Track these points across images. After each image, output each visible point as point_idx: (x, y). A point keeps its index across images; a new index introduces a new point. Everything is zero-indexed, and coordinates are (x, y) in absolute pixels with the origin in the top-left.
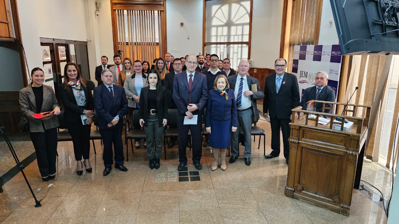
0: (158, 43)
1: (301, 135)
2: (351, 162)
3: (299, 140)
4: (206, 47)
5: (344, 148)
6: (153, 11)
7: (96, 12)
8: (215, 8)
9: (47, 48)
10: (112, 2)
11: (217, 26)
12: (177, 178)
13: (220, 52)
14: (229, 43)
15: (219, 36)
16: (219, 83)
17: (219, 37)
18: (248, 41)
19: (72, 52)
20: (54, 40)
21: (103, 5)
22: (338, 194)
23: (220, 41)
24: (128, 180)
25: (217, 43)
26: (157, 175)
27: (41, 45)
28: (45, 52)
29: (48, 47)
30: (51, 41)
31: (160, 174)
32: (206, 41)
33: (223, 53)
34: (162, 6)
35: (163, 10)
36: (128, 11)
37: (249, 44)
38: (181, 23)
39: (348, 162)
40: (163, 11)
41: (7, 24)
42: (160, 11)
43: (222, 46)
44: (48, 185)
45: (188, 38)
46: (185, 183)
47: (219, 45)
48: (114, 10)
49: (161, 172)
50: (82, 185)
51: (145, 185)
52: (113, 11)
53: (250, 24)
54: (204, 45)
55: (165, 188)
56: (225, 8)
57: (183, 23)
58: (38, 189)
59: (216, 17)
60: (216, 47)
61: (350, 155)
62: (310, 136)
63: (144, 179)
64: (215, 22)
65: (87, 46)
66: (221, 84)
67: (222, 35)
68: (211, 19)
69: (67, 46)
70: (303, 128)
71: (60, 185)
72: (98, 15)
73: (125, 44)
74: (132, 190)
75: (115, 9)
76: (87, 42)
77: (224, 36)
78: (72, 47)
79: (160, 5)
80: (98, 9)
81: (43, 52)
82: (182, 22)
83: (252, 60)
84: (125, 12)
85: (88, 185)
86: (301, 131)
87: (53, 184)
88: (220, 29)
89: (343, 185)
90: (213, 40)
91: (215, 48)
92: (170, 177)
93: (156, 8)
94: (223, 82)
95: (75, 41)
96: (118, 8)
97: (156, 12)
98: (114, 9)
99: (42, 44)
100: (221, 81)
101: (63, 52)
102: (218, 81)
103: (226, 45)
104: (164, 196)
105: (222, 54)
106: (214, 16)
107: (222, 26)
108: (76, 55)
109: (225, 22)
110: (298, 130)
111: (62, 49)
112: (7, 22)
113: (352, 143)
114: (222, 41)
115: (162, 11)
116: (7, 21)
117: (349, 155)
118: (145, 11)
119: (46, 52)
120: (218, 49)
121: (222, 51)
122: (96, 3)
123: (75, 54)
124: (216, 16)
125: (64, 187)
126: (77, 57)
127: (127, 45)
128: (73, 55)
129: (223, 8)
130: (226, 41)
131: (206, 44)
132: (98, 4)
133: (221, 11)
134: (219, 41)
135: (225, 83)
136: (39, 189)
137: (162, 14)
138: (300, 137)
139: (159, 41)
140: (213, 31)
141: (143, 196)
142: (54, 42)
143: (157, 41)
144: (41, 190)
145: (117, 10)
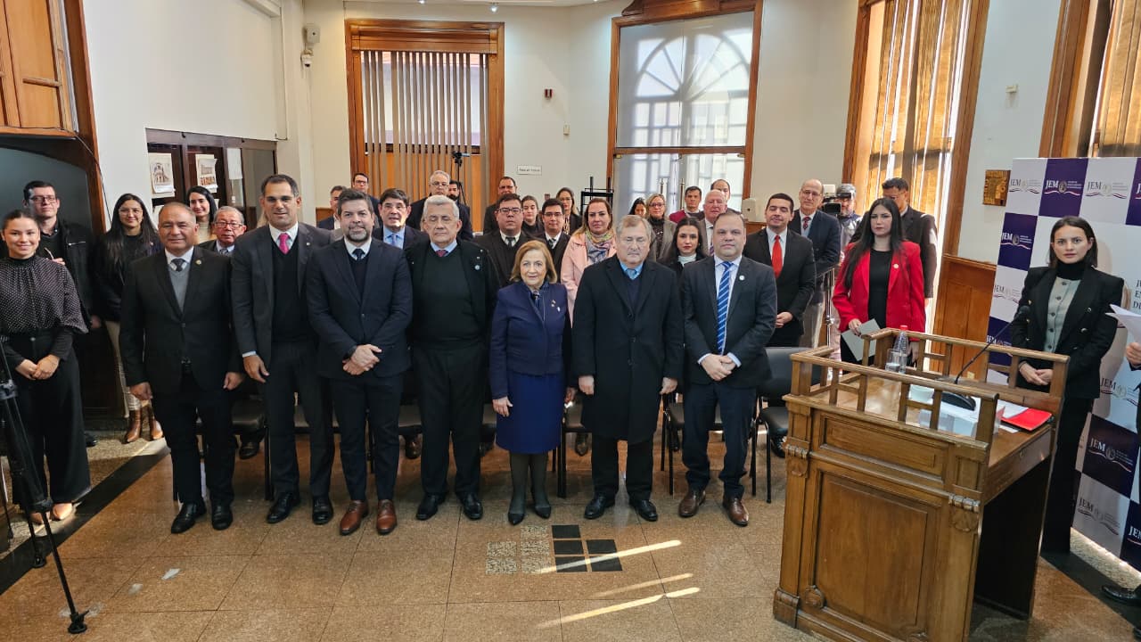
0: (478, 147)
1: (816, 433)
2: (961, 531)
3: (810, 450)
4: (617, 162)
5: (939, 483)
6: (465, 55)
7: (304, 56)
8: (645, 48)
9: (166, 159)
10: (350, 28)
11: (652, 101)
12: (549, 559)
13: (659, 177)
14: (684, 151)
15: (657, 128)
16: (528, 264)
17: (656, 133)
18: (744, 144)
19: (234, 172)
20: (184, 137)
21: (323, 36)
22: (927, 629)
23: (660, 141)
24: (403, 564)
25: (649, 150)
26: (489, 548)
27: (150, 151)
28: (158, 171)
29: (169, 155)
30: (177, 140)
31: (497, 546)
32: (618, 145)
33: (669, 178)
34: (492, 42)
35: (495, 52)
36: (393, 54)
37: (746, 152)
38: (546, 91)
39: (952, 530)
40: (495, 55)
41: (54, 90)
42: (487, 55)
43: (666, 157)
44: (164, 574)
45: (566, 135)
46: (575, 578)
47: (655, 156)
48: (354, 50)
49: (501, 540)
50: (266, 577)
51: (454, 579)
52: (352, 53)
53: (752, 94)
54: (614, 153)
55: (517, 591)
56: (677, 48)
57: (551, 91)
58: (135, 585)
59: (650, 74)
60: (649, 162)
61: (957, 507)
62: (844, 438)
63: (449, 561)
64: (645, 88)
65: (274, 152)
66: (532, 269)
67: (667, 127)
68: (634, 79)
69: (220, 154)
70: (823, 414)
71: (200, 572)
72: (308, 65)
73: (384, 148)
74: (416, 597)
75: (358, 48)
76: (275, 143)
77: (673, 128)
78: (233, 157)
79: (488, 37)
80: (310, 49)
81: (153, 170)
82: (549, 89)
83: (755, 200)
84: (387, 57)
85: (284, 577)
86: (817, 423)
87: (177, 571)
88: (660, 108)
89: (939, 603)
90: (640, 140)
91: (644, 165)
92: (527, 557)
93: (476, 46)
94: (538, 264)
95: (243, 140)
96: (367, 45)
97: (475, 59)
98: (354, 48)
99: (153, 148)
100: (532, 260)
101: (207, 170)
102: (525, 259)
103: (676, 156)
104: (514, 619)
105: (665, 181)
106: (643, 71)
107: (667, 99)
108: (243, 180)
109: (676, 87)
110: (807, 417)
111: (205, 162)
112: (56, 83)
113: (962, 469)
114: (666, 144)
115: (491, 54)
116: (56, 80)
117: (955, 509)
118: (444, 55)
119: (161, 171)
120: (654, 165)
121: (665, 173)
122: (305, 32)
123: (241, 177)
124: (648, 69)
125: (211, 581)
126: (246, 184)
127: (388, 151)
128: (237, 181)
129: (668, 47)
130: (677, 144)
131: (618, 152)
132: (309, 34)
133: (664, 57)
134: (656, 144)
135: (544, 266)
136: (137, 586)
137: (491, 65)
138: (816, 441)
139: (482, 141)
140: (641, 114)
141: (451, 617)
142: (186, 143)
143: (476, 142)
144: (141, 590)
145: (362, 52)
